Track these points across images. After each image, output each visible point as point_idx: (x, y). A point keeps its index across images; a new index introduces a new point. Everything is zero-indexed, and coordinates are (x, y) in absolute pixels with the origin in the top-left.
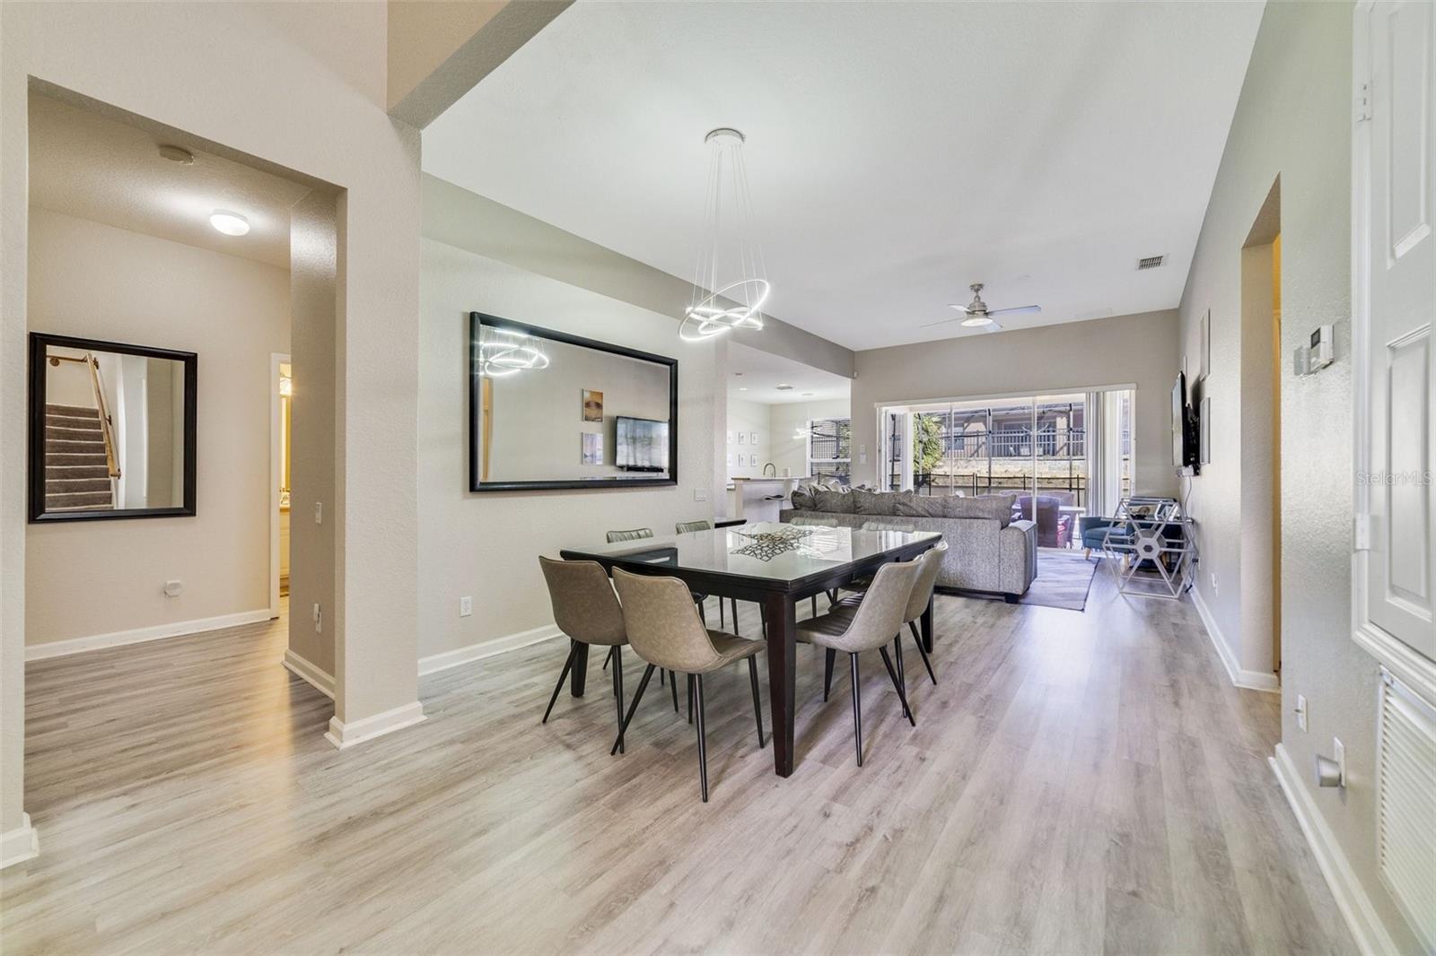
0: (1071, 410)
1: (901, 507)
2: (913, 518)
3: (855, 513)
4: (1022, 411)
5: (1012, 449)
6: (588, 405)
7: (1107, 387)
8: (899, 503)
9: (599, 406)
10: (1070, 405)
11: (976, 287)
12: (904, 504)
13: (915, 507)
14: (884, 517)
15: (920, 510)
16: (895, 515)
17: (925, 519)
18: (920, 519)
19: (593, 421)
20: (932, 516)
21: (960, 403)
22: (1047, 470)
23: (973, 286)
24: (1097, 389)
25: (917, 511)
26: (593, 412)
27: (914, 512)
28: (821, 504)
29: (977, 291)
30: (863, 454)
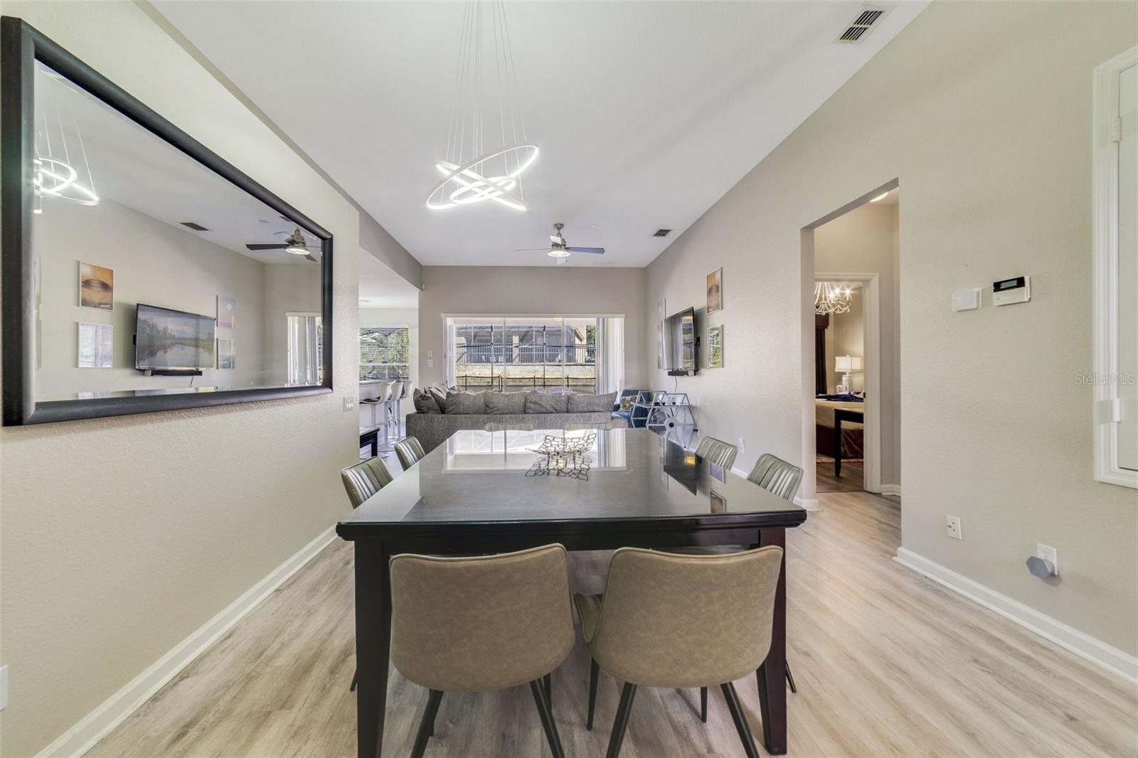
0: (544, 330)
1: (532, 406)
2: (543, 415)
3: (486, 413)
4: (517, 329)
5: (483, 357)
6: (87, 283)
7: (610, 315)
8: (531, 403)
9: (106, 287)
10: (545, 327)
11: (559, 226)
12: (535, 403)
13: (544, 405)
14: (517, 415)
15: (548, 407)
16: (525, 413)
17: (553, 415)
18: (549, 415)
19: (95, 307)
20: (557, 412)
21: (511, 319)
22: (519, 372)
23: (556, 225)
24: (604, 315)
25: (546, 409)
26: (96, 294)
27: (544, 410)
28: (454, 407)
29: (559, 229)
30: (430, 358)
